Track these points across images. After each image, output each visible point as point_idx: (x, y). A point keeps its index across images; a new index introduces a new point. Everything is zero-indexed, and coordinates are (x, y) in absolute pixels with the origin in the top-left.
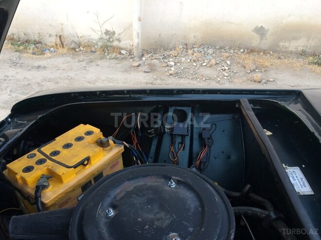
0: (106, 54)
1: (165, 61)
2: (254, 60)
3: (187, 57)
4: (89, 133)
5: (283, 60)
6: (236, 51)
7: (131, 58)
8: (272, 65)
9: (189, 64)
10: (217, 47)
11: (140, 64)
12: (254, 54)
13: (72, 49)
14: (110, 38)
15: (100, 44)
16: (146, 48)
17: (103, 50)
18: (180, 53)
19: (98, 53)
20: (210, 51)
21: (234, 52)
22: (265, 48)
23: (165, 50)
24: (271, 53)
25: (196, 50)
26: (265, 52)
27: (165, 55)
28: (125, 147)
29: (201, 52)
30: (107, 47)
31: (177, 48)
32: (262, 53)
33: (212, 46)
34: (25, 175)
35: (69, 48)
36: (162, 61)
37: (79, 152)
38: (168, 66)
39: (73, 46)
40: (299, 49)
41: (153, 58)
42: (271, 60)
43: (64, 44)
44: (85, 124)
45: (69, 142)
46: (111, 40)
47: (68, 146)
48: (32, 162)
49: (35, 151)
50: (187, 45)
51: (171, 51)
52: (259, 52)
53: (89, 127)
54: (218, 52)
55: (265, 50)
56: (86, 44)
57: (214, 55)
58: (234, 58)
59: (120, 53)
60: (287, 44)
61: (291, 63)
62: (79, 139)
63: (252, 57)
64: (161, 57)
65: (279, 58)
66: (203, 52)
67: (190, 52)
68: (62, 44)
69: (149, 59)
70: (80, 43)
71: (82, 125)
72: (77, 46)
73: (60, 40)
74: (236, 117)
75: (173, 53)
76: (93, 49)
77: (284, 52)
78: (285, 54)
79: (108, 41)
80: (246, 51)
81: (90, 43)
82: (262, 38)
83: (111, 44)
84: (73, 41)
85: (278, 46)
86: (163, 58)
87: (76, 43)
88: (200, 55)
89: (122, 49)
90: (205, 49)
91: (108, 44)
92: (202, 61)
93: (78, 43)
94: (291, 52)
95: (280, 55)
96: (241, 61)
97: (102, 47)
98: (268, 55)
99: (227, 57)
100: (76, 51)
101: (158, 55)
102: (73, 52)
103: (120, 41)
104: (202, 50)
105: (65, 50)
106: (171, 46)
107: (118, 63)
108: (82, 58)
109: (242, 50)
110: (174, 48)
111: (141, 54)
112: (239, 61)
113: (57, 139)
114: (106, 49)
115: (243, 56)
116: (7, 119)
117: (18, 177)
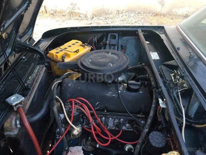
0: (72, 17)
1: (106, 20)
2: (157, 20)
3: (119, 18)
4: (77, 43)
5: (174, 20)
6: (147, 15)
7: (86, 19)
8: (167, 23)
9: (120, 23)
10: (136, 13)
11: (92, 23)
12: (158, 16)
13: (52, 14)
14: (73, 8)
15: (68, 11)
16: (95, 13)
17: (70, 15)
18: (115, 16)
19: (67, 16)
20: (133, 15)
21: (146, 15)
22: (164, 13)
23: (106, 14)
24: (168, 16)
25: (124, 14)
26: (164, 15)
27: (106, 18)
28: (91, 47)
29: (127, 15)
30: (72, 13)
31: (113, 13)
32: (162, 16)
33: (133, 12)
34: (57, 54)
35: (50, 14)
36: (104, 21)
37: (75, 48)
38: (107, 23)
39: (52, 12)
40: (184, 14)
41: (99, 19)
42: (167, 20)
43: (47, 11)
44: (75, 40)
45: (70, 45)
46: (74, 8)
47: (70, 46)
48: (58, 51)
49: (58, 48)
50: (119, 11)
51: (110, 15)
52: (160, 15)
53: (76, 41)
54: (137, 15)
55: (165, 14)
56: (60, 11)
57: (134, 17)
58: (146, 19)
59: (80, 16)
60: (177, 11)
61: (178, 21)
62: (74, 44)
63: (156, 18)
64: (104, 19)
65: (172, 19)
66: (128, 16)
67: (121, 15)
68: (46, 11)
69: (97, 20)
70: (56, 10)
71: (73, 40)
72: (54, 13)
73: (45, 9)
74: (137, 38)
75: (111, 16)
76: (64, 14)
77: (176, 15)
78: (176, 17)
79: (73, 9)
80: (153, 15)
81: (62, 10)
82: (162, 7)
83: (74, 11)
84: (52, 10)
85: (172, 12)
86: (105, 19)
87: (54, 10)
88: (126, 17)
89: (81, 14)
90: (129, 14)
91: (73, 11)
92: (127, 21)
93: (55, 10)
94: (179, 16)
95: (173, 17)
96: (150, 21)
97: (69, 13)
98: (166, 17)
99: (142, 18)
100: (54, 16)
101: (102, 17)
102: (52, 16)
103: (79, 9)
104: (127, 14)
105: (48, 15)
106: (110, 12)
107: (79, 22)
108: (58, 19)
109: (151, 14)
110: (111, 13)
111: (92, 17)
112: (148, 20)
113: (65, 44)
114: (71, 14)
115: (151, 18)
116: (41, 39)
117: (54, 55)
